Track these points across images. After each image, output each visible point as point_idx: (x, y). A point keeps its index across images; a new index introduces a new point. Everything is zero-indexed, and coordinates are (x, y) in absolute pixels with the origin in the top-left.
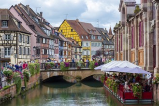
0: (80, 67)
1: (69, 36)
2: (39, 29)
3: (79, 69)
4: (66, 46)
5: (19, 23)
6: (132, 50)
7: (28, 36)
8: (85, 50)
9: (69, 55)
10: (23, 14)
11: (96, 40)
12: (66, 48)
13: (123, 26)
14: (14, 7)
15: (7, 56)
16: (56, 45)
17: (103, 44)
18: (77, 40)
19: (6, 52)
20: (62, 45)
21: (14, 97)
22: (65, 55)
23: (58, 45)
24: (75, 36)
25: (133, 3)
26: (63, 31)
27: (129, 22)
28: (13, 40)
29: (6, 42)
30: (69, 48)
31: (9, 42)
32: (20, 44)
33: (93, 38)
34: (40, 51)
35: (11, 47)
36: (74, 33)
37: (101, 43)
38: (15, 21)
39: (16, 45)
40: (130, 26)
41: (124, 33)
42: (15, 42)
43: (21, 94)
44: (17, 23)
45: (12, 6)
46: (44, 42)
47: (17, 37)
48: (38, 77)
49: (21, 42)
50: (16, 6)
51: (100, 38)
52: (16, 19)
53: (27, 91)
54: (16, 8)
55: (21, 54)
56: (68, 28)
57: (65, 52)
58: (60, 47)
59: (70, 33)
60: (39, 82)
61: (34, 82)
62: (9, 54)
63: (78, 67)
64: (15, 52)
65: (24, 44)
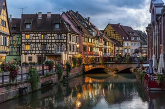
0: (117, 61)
1: (112, 37)
2: (86, 31)
3: (117, 63)
4: (109, 45)
5: (69, 25)
6: (161, 45)
7: (77, 37)
8: (126, 49)
9: (112, 52)
10: (72, 19)
11: (135, 40)
12: (110, 47)
13: (154, 25)
14: (65, 14)
15: (59, 52)
16: (100, 44)
17: (141, 44)
18: (119, 41)
19: (58, 49)
20: (105, 44)
21: (56, 84)
22: (108, 52)
23: (102, 44)
24: (117, 37)
25: (161, 4)
26: (107, 33)
27: (158, 21)
28: (64, 39)
29: (58, 41)
30: (112, 46)
31: (61, 41)
32: (70, 42)
33: (133, 39)
34: (87, 49)
35: (62, 45)
36: (116, 35)
37: (139, 43)
38: (65, 24)
39: (66, 43)
40: (158, 25)
41: (154, 32)
42: (65, 41)
43: (63, 81)
44: (67, 26)
45: (64, 12)
46: (90, 41)
47: (67, 36)
48: (81, 69)
49: (70, 41)
50: (67, 12)
51: (138, 39)
52: (66, 22)
53: (69, 79)
54: (67, 14)
55: (70, 51)
56: (111, 31)
57: (109, 50)
58: (104, 46)
59: (113, 35)
60: (82, 73)
61: (77, 73)
62: (61, 51)
63: (116, 61)
64: (65, 49)
65: (73, 43)
